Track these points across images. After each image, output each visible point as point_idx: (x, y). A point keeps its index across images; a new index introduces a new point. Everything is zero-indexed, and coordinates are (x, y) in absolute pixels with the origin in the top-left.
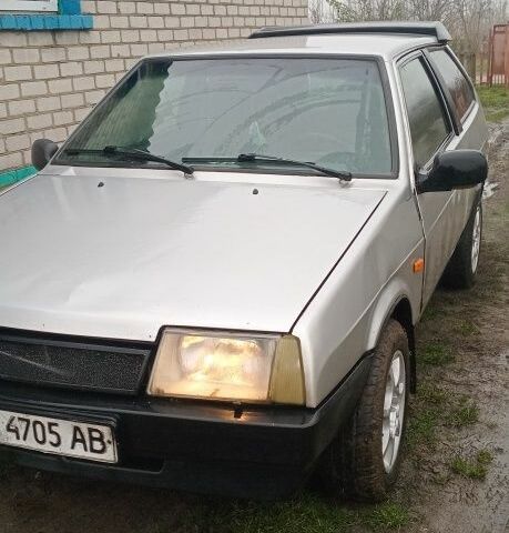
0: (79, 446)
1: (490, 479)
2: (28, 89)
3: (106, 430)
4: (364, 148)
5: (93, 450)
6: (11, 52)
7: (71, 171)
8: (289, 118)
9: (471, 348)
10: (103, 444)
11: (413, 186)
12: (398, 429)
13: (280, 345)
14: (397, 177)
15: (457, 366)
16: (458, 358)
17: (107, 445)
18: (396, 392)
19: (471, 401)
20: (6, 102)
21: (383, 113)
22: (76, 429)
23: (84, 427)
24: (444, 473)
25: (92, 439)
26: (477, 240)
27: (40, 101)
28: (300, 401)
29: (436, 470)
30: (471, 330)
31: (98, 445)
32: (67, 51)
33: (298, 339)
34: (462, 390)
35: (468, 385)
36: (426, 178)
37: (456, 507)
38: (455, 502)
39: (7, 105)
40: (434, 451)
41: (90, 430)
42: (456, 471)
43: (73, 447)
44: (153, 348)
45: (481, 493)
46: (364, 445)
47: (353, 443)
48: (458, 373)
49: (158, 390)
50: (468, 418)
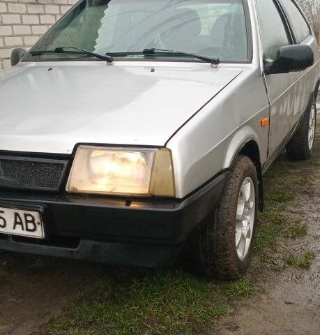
0: (18, 227)
1: (313, 268)
2: (17, 30)
3: (35, 214)
4: (229, 45)
5: (28, 230)
6: (7, 5)
7: (33, 64)
8: (179, 27)
9: (305, 193)
10: (35, 224)
11: (262, 69)
12: (249, 232)
13: (158, 155)
14: (250, 62)
15: (296, 202)
16: (296, 198)
17: (37, 225)
18: (247, 206)
19: (303, 223)
20: (3, 37)
21: (243, 23)
22: (16, 215)
23: (21, 213)
24: (281, 264)
25: (27, 221)
26: (313, 128)
27: (26, 38)
28: (171, 194)
29: (275, 262)
30: (306, 182)
31: (31, 226)
32: (44, 8)
33: (170, 151)
34: (298, 216)
35: (302, 213)
36: (271, 64)
37: (287, 284)
38: (288, 281)
39: (4, 39)
40: (276, 251)
41: (26, 215)
42: (290, 263)
43: (14, 228)
44: (70, 158)
45: (306, 277)
46: (221, 236)
47: (214, 235)
48: (296, 206)
49: (74, 189)
50: (300, 232)
